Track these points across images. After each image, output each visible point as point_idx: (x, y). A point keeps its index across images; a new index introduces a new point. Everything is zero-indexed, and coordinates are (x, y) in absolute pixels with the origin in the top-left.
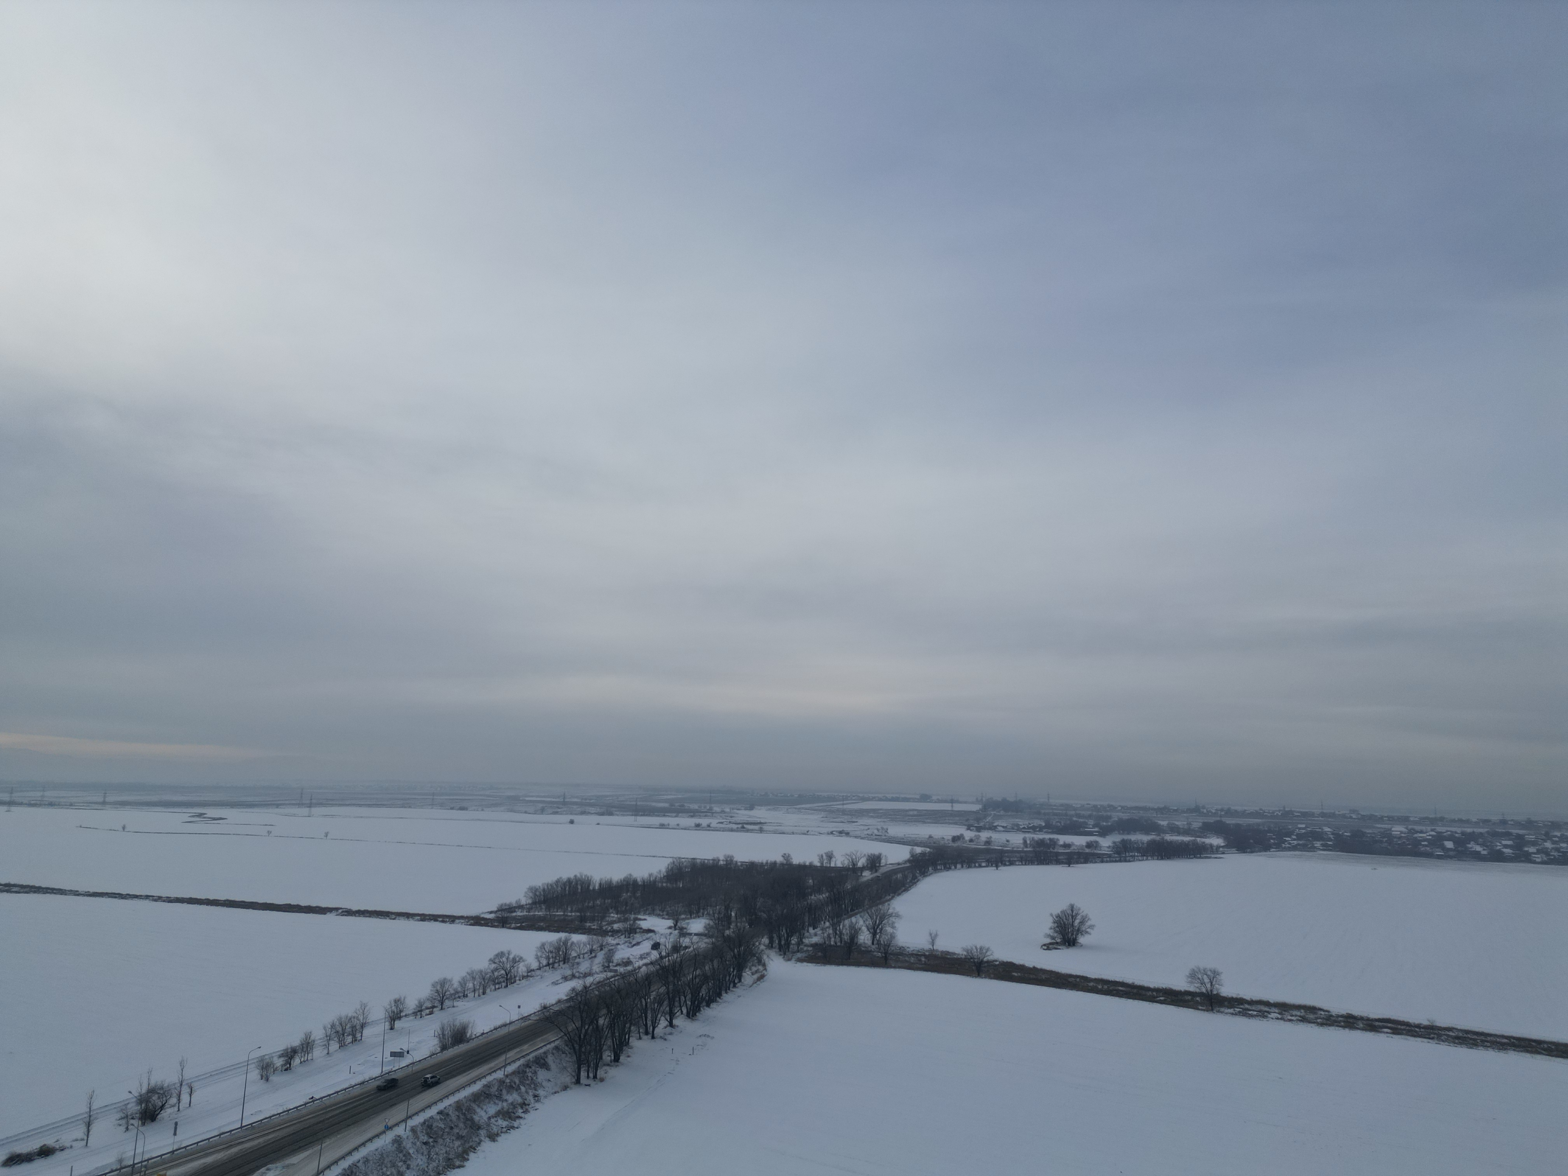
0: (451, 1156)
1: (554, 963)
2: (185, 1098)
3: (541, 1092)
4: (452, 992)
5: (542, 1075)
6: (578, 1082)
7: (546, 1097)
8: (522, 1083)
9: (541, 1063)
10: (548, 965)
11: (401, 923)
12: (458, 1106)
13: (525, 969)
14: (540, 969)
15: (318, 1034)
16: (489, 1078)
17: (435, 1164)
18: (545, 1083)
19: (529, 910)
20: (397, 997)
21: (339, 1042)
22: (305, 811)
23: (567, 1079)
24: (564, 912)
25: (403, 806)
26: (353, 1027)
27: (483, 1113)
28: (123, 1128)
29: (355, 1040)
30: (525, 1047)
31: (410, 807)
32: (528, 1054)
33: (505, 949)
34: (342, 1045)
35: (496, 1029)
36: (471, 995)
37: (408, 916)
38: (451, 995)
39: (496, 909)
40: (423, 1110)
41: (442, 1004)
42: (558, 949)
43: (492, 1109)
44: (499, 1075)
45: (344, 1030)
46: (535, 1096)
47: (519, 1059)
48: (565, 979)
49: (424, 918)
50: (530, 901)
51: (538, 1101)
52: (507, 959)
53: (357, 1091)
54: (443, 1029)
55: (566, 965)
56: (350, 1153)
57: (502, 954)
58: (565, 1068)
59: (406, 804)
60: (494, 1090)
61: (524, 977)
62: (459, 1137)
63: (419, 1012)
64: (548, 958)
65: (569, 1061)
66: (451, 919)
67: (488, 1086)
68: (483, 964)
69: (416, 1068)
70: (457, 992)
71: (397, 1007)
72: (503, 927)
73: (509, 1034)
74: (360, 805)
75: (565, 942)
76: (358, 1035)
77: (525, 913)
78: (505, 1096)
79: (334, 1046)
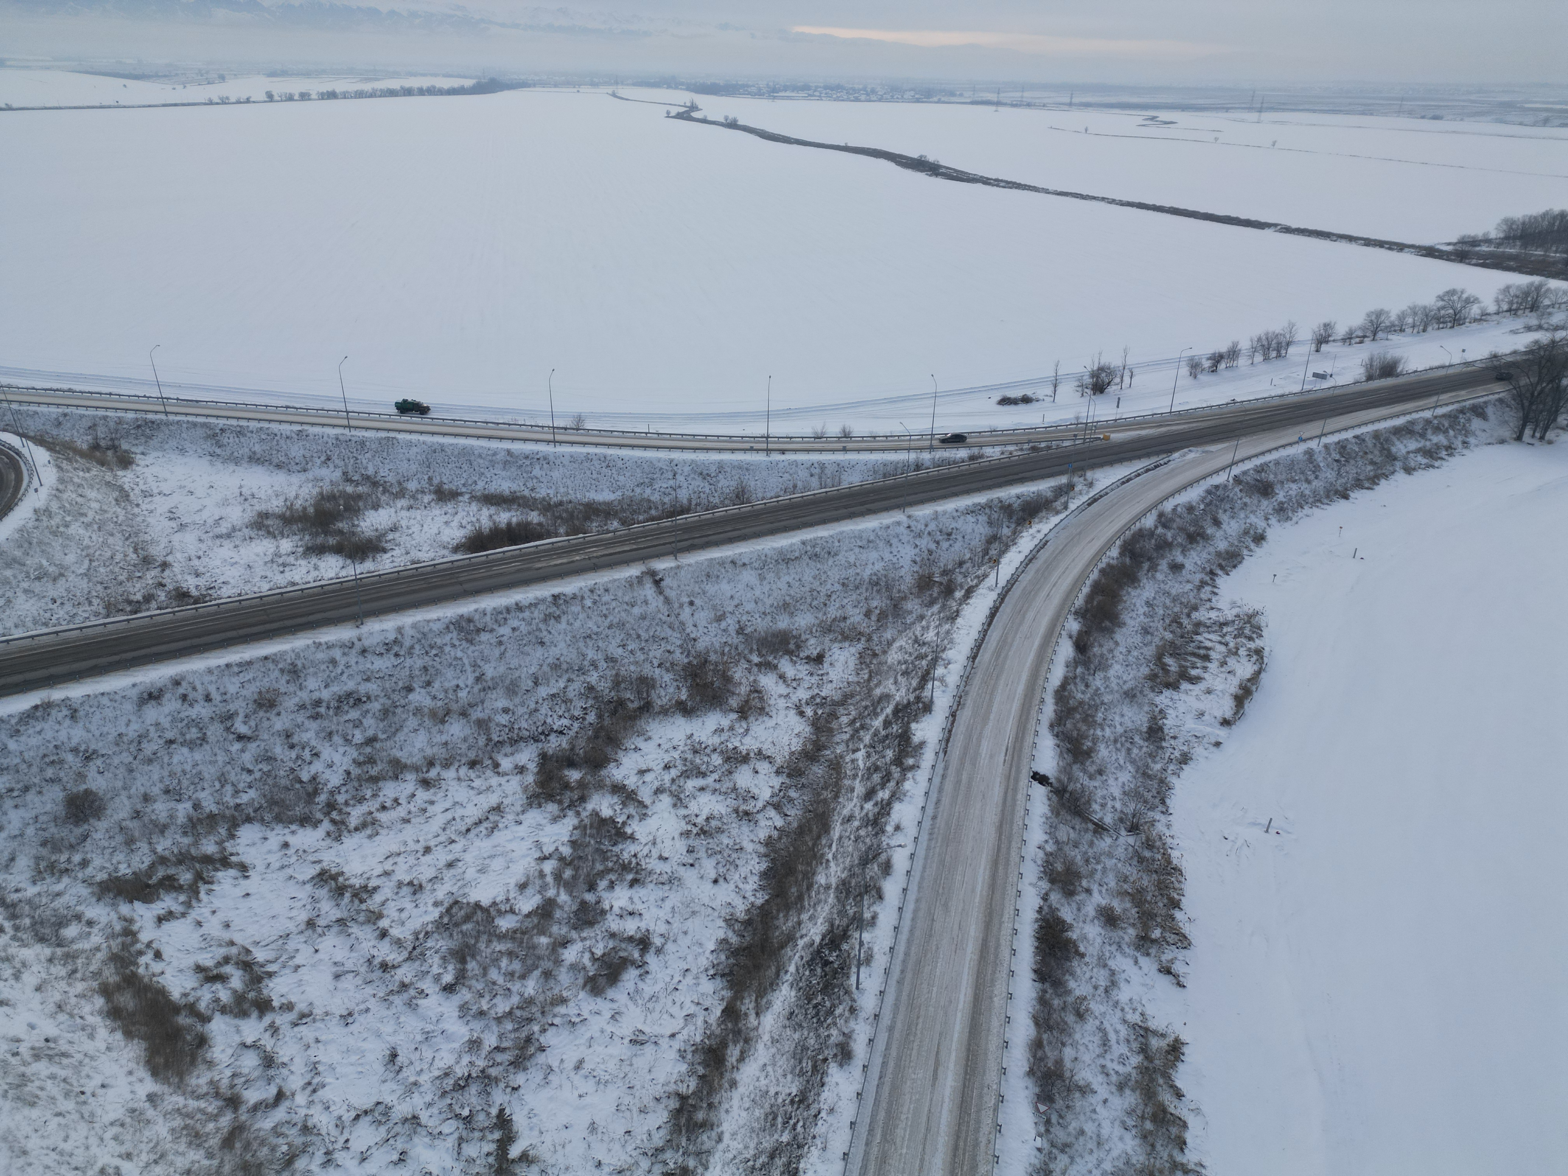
0: (1361, 477)
1: (1517, 310)
2: (1127, 379)
3: (1472, 440)
4: (1388, 324)
5: (1476, 424)
6: (1519, 438)
7: (1477, 446)
8: (1451, 427)
9: (1479, 411)
10: (1509, 310)
11: (1343, 245)
12: (1376, 435)
13: (1479, 311)
14: (1497, 313)
15: (1245, 345)
16: (1415, 416)
17: (1344, 481)
18: (1478, 433)
19: (1499, 245)
20: (1327, 321)
21: (1264, 355)
22: (1254, 116)
23: (1506, 433)
24: (1546, 251)
25: (1363, 113)
26: (1279, 344)
27: (1401, 446)
28: (1080, 394)
29: (1279, 356)
30: (1463, 392)
31: (1372, 114)
32: (1464, 400)
33: (1458, 287)
34: (1266, 359)
35: (1431, 369)
36: (1409, 330)
37: (1350, 239)
38: (1387, 327)
39: (1455, 240)
40: (1339, 431)
41: (1375, 335)
42: (1527, 294)
43: (1413, 445)
44: (1428, 414)
45: (1269, 345)
46: (1464, 442)
47: (1453, 403)
48: (1529, 329)
49: (1368, 242)
50: (1502, 235)
51: (1466, 448)
52: (1459, 298)
53: (1276, 402)
54: (1371, 360)
55: (1534, 314)
56: (1263, 453)
57: (1453, 292)
58: (1506, 422)
59: (1367, 110)
60: (1418, 428)
61: (1475, 320)
62: (1372, 463)
63: (1348, 339)
64: (1511, 303)
65: (1513, 417)
66: (1400, 247)
67: (1412, 423)
68: (1428, 299)
69: (1337, 392)
70: (1393, 325)
71: (1326, 331)
72: (1461, 261)
73: (1446, 377)
74: (1314, 111)
75: (1538, 288)
76: (1283, 352)
77: (1492, 249)
78: (1429, 436)
79: (1259, 358)
